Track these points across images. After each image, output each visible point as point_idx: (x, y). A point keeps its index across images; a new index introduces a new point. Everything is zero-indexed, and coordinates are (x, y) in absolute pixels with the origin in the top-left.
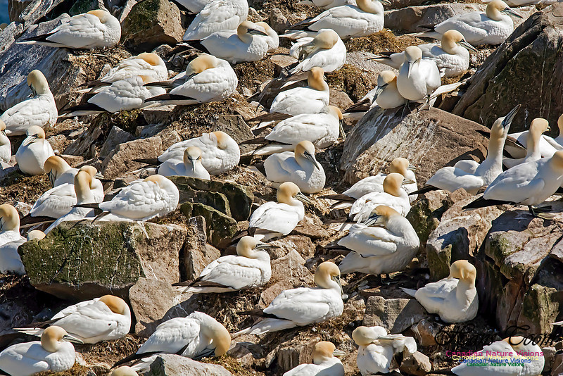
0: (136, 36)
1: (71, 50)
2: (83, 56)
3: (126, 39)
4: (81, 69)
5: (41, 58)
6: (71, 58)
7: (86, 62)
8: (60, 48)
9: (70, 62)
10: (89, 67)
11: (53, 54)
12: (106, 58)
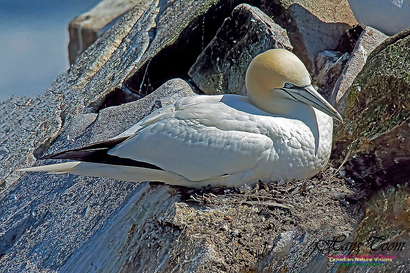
0: (382, 143)
1: (185, 194)
2: (218, 210)
3: (350, 154)
4: (211, 247)
5: (99, 218)
6: (183, 214)
7: (226, 227)
8: (154, 184)
9: (177, 228)
10: (235, 241)
11: (131, 204)
12: (287, 211)
